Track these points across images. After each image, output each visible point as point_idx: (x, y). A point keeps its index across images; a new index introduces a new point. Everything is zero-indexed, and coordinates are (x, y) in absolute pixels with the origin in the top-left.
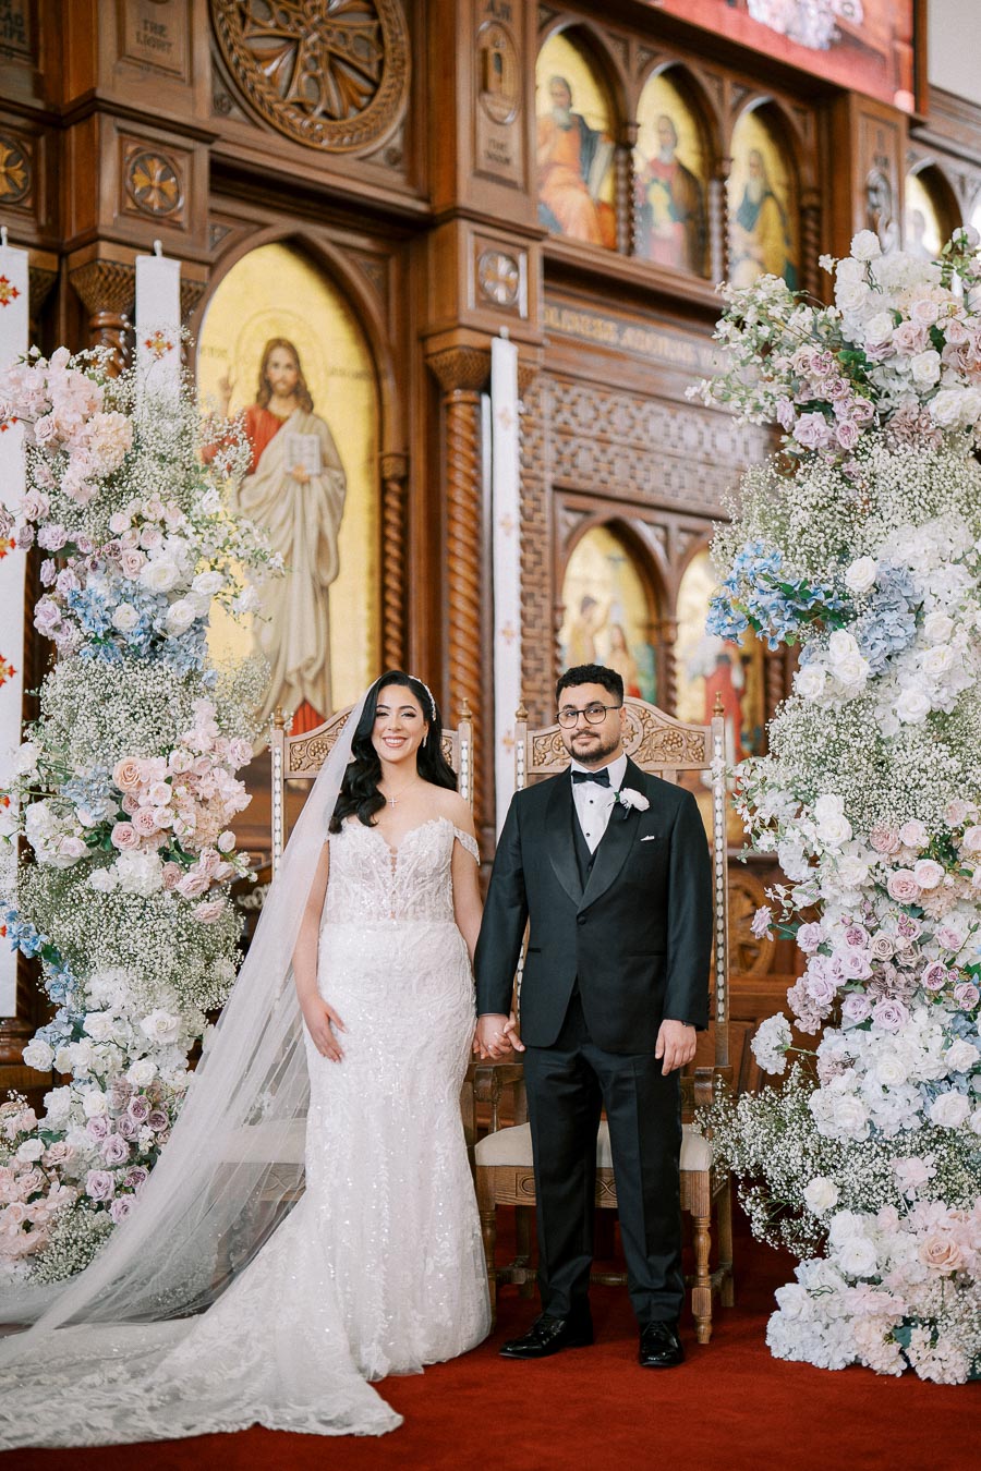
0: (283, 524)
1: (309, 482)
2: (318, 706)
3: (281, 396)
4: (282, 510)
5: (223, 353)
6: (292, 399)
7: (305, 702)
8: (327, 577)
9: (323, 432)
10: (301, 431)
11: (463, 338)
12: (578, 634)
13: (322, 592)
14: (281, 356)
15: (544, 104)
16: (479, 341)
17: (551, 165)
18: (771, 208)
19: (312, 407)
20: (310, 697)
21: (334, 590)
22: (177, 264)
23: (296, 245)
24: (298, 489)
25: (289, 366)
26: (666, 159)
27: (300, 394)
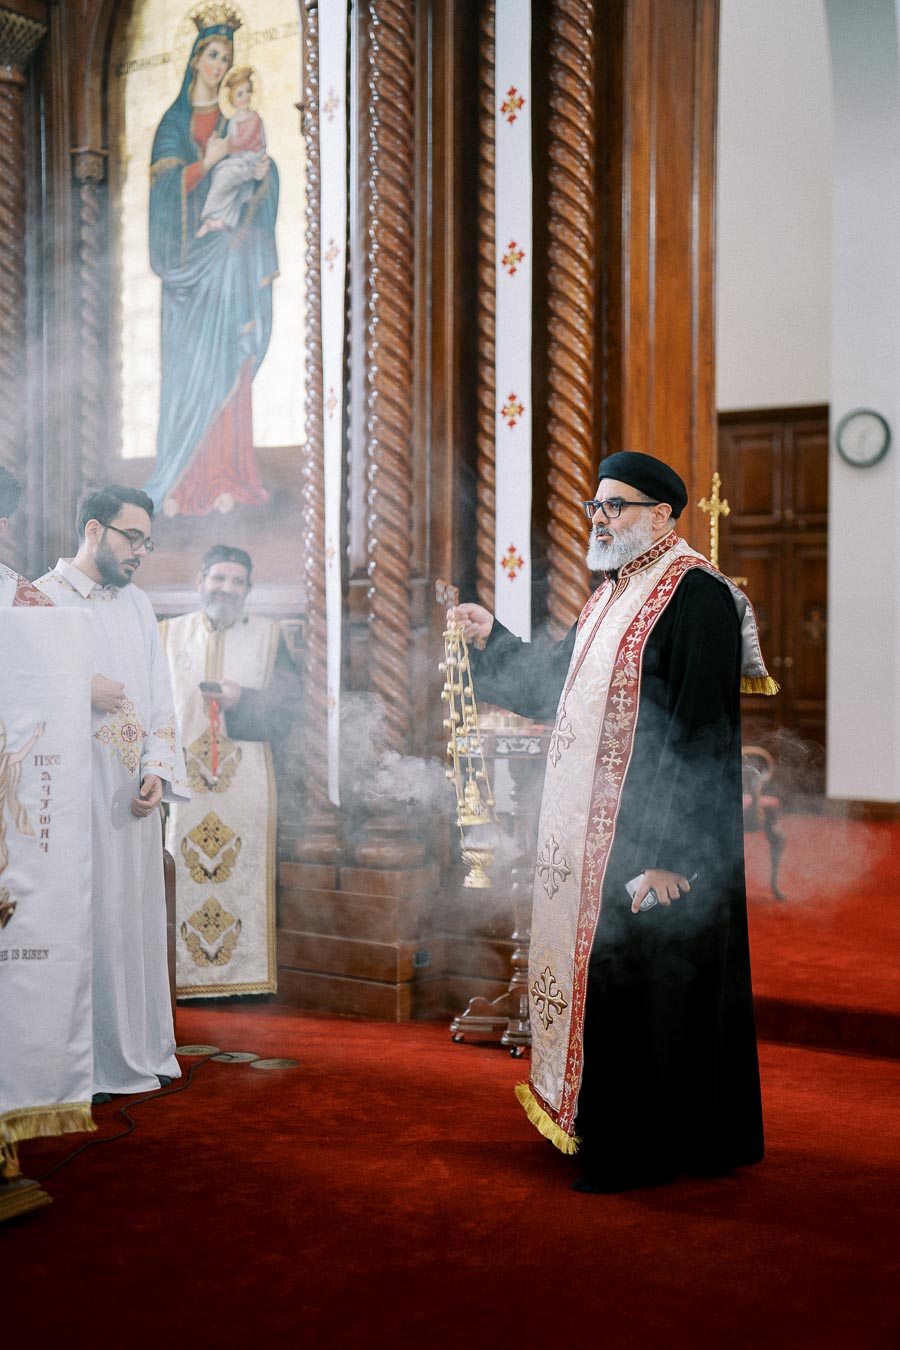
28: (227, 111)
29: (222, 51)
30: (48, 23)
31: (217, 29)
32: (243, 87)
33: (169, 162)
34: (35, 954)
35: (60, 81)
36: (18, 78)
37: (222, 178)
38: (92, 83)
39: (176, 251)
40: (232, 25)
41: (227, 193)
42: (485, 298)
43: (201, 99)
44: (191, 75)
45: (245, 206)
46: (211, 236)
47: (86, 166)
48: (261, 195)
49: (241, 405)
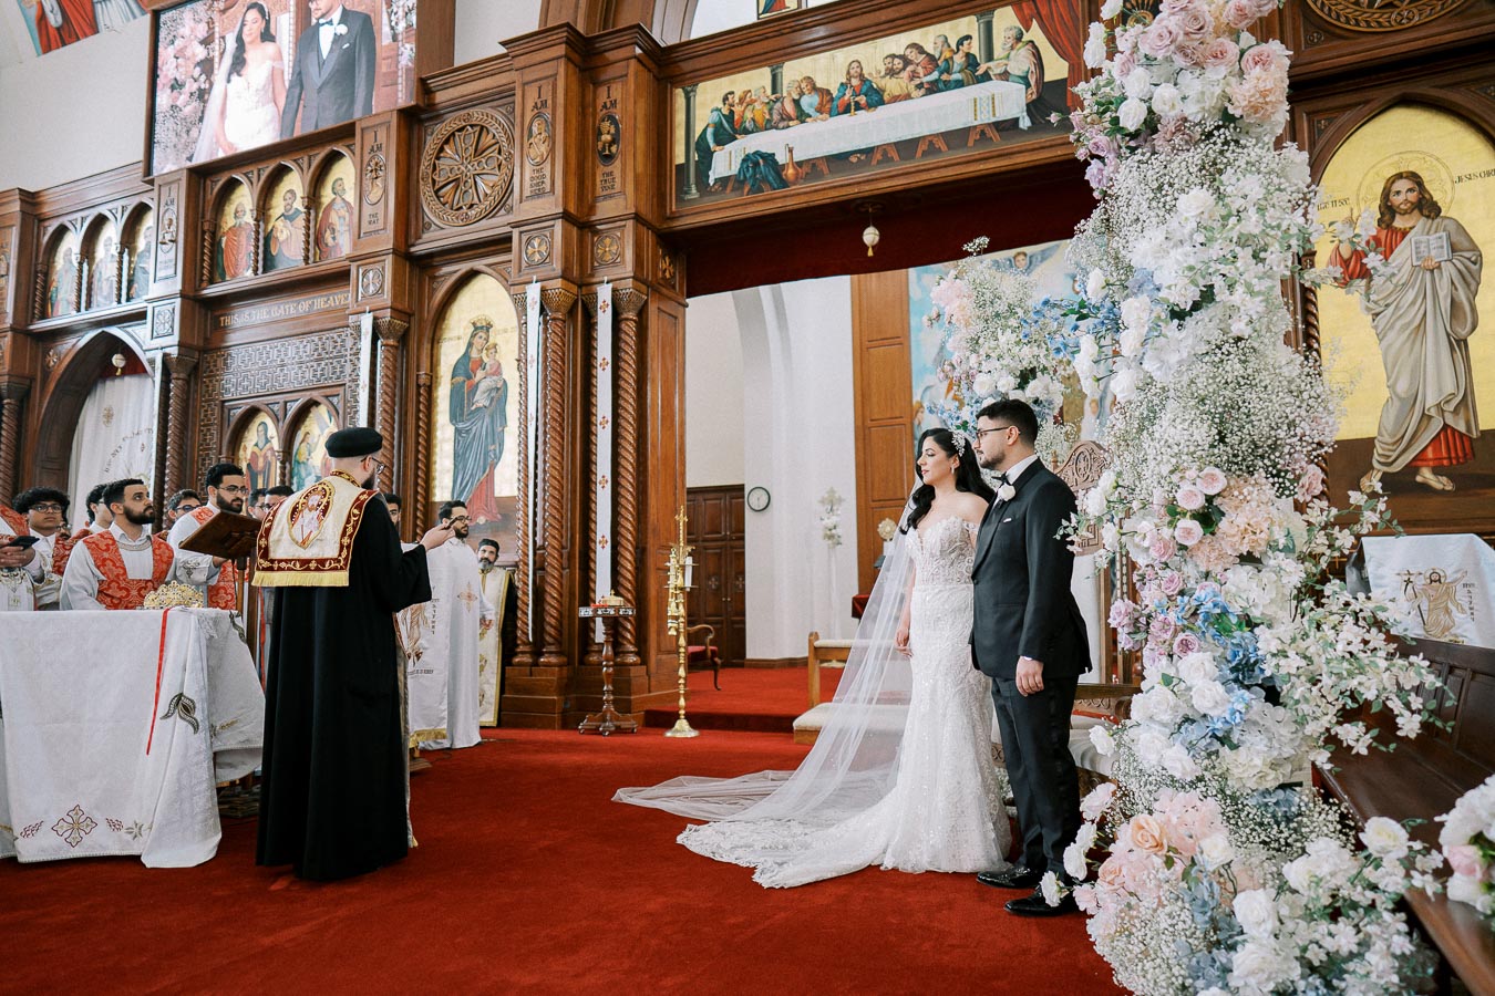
0: (1413, 303)
1: (1439, 267)
2: (1462, 428)
3: (1405, 213)
4: (1411, 295)
5: (1344, 202)
6: (1416, 211)
7: (1446, 426)
8: (1462, 333)
9: (1452, 227)
10: (1428, 233)
13: (1459, 345)
14: (1402, 185)
19: (1440, 210)
20: (1450, 422)
21: (1473, 341)
23: (1407, 100)
24: (1428, 275)
25: (1410, 190)
27: (1427, 207)
28: (486, 359)
29: (484, 336)
30: (409, 323)
31: (482, 327)
32: (493, 350)
33: (460, 379)
34: (429, 672)
35: (413, 344)
36: (396, 344)
37: (483, 386)
38: (426, 346)
39: (462, 415)
40: (489, 327)
41: (484, 393)
42: (593, 438)
43: (474, 354)
44: (470, 345)
45: (492, 399)
46: (478, 409)
47: (423, 379)
48: (499, 394)
49: (490, 479)
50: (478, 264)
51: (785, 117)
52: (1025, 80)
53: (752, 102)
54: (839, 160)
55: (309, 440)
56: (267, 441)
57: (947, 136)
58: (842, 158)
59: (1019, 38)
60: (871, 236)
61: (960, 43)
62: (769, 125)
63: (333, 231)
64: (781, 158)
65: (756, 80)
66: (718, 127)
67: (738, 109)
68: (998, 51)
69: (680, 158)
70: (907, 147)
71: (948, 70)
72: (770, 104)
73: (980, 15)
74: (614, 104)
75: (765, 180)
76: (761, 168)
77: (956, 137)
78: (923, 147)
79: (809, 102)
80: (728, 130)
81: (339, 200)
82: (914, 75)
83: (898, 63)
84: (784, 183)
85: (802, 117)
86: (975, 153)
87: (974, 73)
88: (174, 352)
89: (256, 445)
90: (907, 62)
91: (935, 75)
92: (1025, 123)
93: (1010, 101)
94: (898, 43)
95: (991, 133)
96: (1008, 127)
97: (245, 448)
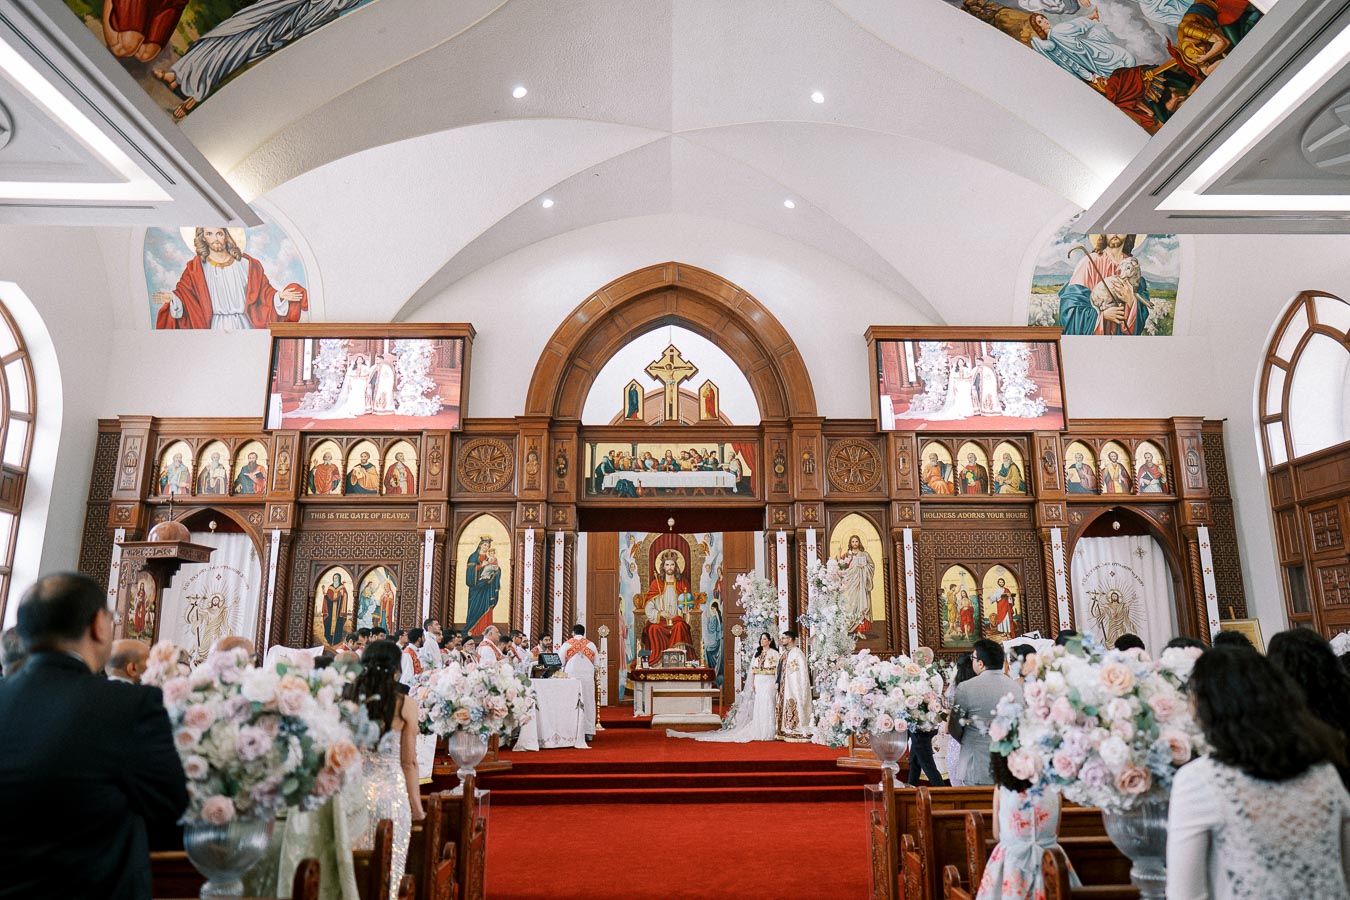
0: (856, 578)
1: (864, 568)
2: (869, 619)
3: (855, 548)
4: (856, 575)
5: (838, 541)
6: (858, 548)
8: (870, 589)
9: (868, 556)
10: (861, 556)
11: (895, 530)
12: (949, 595)
13: (868, 593)
14: (854, 539)
15: (926, 462)
16: (899, 530)
17: (930, 477)
18: (1014, 467)
19: (864, 550)
20: (866, 618)
22: (814, 530)
23: (856, 513)
24: (861, 570)
25: (856, 541)
26: (972, 465)
27: (861, 548)
28: (488, 556)
29: (488, 545)
30: (449, 536)
31: (486, 540)
32: (493, 552)
33: (471, 565)
35: (448, 546)
36: (443, 546)
37: (486, 569)
38: (454, 546)
39: (473, 582)
40: (490, 541)
41: (487, 572)
43: (481, 552)
44: (479, 548)
45: (492, 576)
46: (483, 580)
47: (453, 564)
48: (497, 575)
49: (491, 613)
50: (487, 511)
51: (638, 467)
52: (736, 473)
53: (622, 457)
54: (661, 490)
55: (372, 585)
56: (341, 584)
57: (705, 489)
58: (663, 489)
59: (734, 457)
60: (671, 522)
61: (712, 453)
62: (630, 469)
63: (396, 479)
64: (636, 484)
65: (625, 448)
66: (607, 465)
67: (616, 459)
68: (725, 461)
69: (588, 474)
70: (690, 491)
71: (706, 463)
72: (631, 460)
73: (720, 444)
74: (565, 450)
75: (628, 492)
76: (626, 487)
77: (709, 491)
78: (696, 492)
79: (649, 463)
80: (611, 467)
81: (399, 464)
82: (693, 462)
83: (687, 456)
84: (637, 496)
85: (646, 469)
86: (717, 498)
87: (716, 466)
88: (288, 532)
89: (332, 585)
90: (691, 456)
91: (701, 464)
92: (735, 490)
93: (730, 481)
94: (687, 447)
95: (722, 491)
96: (729, 490)
97: (323, 587)
